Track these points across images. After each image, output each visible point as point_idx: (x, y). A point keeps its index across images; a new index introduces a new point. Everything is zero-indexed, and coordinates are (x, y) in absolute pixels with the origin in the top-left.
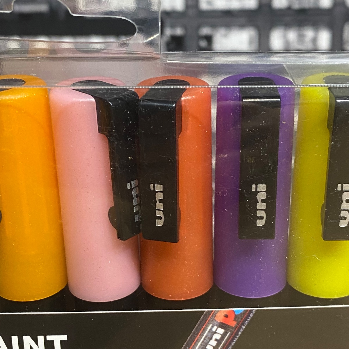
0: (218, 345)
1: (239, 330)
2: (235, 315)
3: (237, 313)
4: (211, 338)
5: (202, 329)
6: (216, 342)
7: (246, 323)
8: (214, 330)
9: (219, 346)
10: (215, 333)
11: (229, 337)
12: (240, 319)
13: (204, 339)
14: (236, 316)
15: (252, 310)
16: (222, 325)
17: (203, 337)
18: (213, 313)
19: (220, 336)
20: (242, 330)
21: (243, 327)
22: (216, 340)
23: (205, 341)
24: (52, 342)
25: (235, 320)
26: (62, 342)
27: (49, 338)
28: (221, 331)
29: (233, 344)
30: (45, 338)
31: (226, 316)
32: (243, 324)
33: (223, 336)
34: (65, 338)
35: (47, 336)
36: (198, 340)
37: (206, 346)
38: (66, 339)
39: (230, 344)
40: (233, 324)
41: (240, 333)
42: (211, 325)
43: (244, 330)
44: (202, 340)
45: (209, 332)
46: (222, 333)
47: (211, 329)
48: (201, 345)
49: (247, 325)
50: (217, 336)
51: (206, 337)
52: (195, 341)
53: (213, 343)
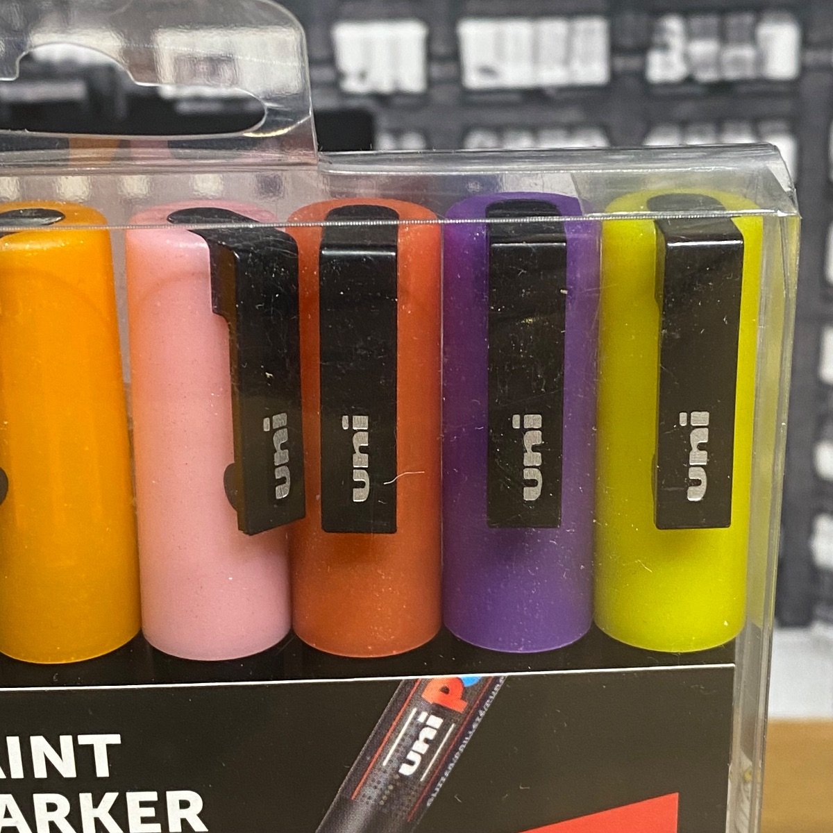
0: (431, 752)
1: (472, 720)
2: (465, 688)
3: (466, 685)
4: (417, 738)
5: (398, 718)
6: (426, 747)
7: (488, 704)
8: (421, 719)
9: (434, 752)
10: (424, 725)
11: (454, 734)
12: (474, 696)
13: (403, 740)
14: (465, 690)
15: (498, 678)
16: (437, 710)
17: (400, 736)
18: (418, 683)
19: (435, 732)
20: (478, 719)
21: (482, 714)
22: (427, 741)
23: (404, 744)
24: (90, 748)
25: (463, 698)
26: (110, 747)
27: (84, 740)
28: (436, 722)
29: (462, 748)
30: (75, 741)
31: (445, 691)
32: (481, 707)
33: (441, 732)
34: (115, 739)
35: (80, 737)
36: (391, 742)
37: (407, 753)
38: (119, 742)
39: (456, 750)
40: (460, 706)
41: (475, 726)
42: (414, 710)
43: (485, 720)
44: (397, 741)
45: (411, 724)
46: (438, 726)
47: (415, 718)
48: (396, 751)
49: (489, 709)
50: (428, 733)
51: (405, 734)
52: (383, 744)
53: (420, 746)
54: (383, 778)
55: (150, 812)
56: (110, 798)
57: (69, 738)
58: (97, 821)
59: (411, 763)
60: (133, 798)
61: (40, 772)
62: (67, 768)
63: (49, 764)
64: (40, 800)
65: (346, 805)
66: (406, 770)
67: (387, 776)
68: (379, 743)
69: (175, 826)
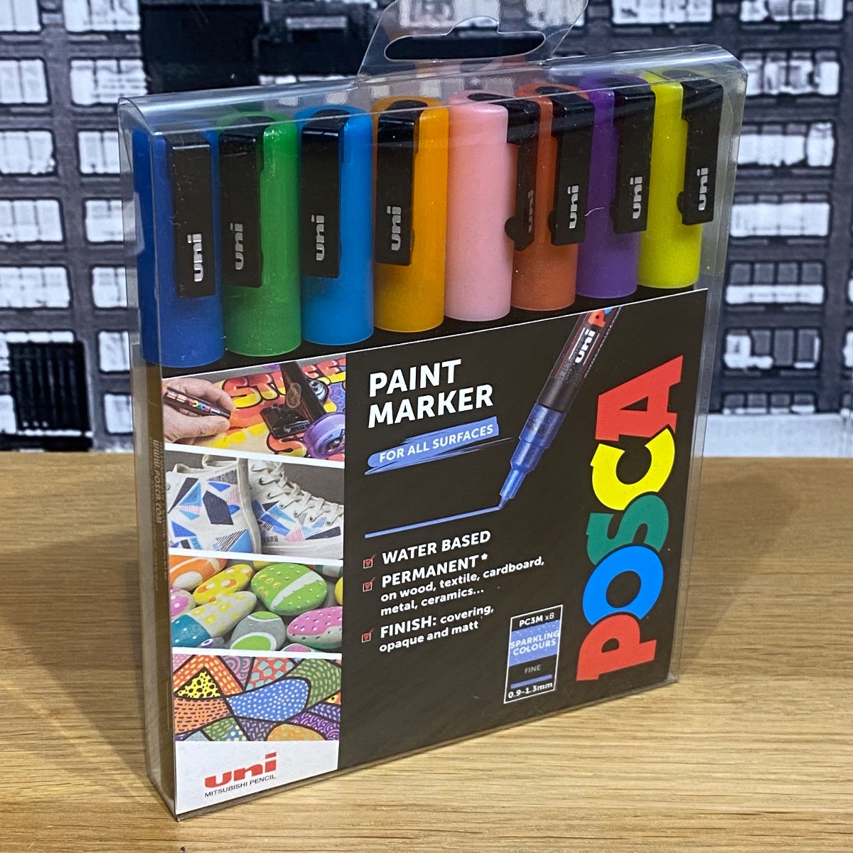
1: (607, 330)
3: (606, 313)
4: (584, 343)
5: (577, 334)
6: (587, 347)
7: (613, 322)
8: (586, 333)
9: (590, 349)
10: (588, 336)
11: (599, 339)
12: (609, 318)
14: (605, 316)
15: (618, 308)
16: (594, 328)
17: (578, 343)
18: (587, 315)
19: (591, 339)
20: (609, 330)
21: (611, 327)
22: (588, 344)
23: (579, 346)
24: (446, 368)
25: (604, 320)
26: (455, 367)
27: (444, 364)
28: (592, 333)
29: (601, 346)
30: (441, 365)
31: (597, 317)
32: (610, 323)
33: (594, 338)
34: (458, 362)
36: (573, 346)
38: (460, 363)
39: (599, 347)
40: (602, 324)
41: (607, 334)
42: (584, 329)
43: (611, 329)
44: (576, 345)
45: (583, 336)
46: (593, 336)
47: (584, 333)
48: (575, 350)
49: (613, 324)
50: (589, 340)
51: (580, 341)
53: (585, 347)
54: (568, 366)
55: (469, 399)
56: (452, 394)
57: (439, 364)
58: (445, 407)
59: (580, 356)
60: (463, 392)
61: (423, 385)
62: (435, 381)
63: (428, 380)
64: (421, 400)
65: (552, 381)
66: (578, 360)
67: (570, 365)
68: (569, 347)
69: (479, 405)
